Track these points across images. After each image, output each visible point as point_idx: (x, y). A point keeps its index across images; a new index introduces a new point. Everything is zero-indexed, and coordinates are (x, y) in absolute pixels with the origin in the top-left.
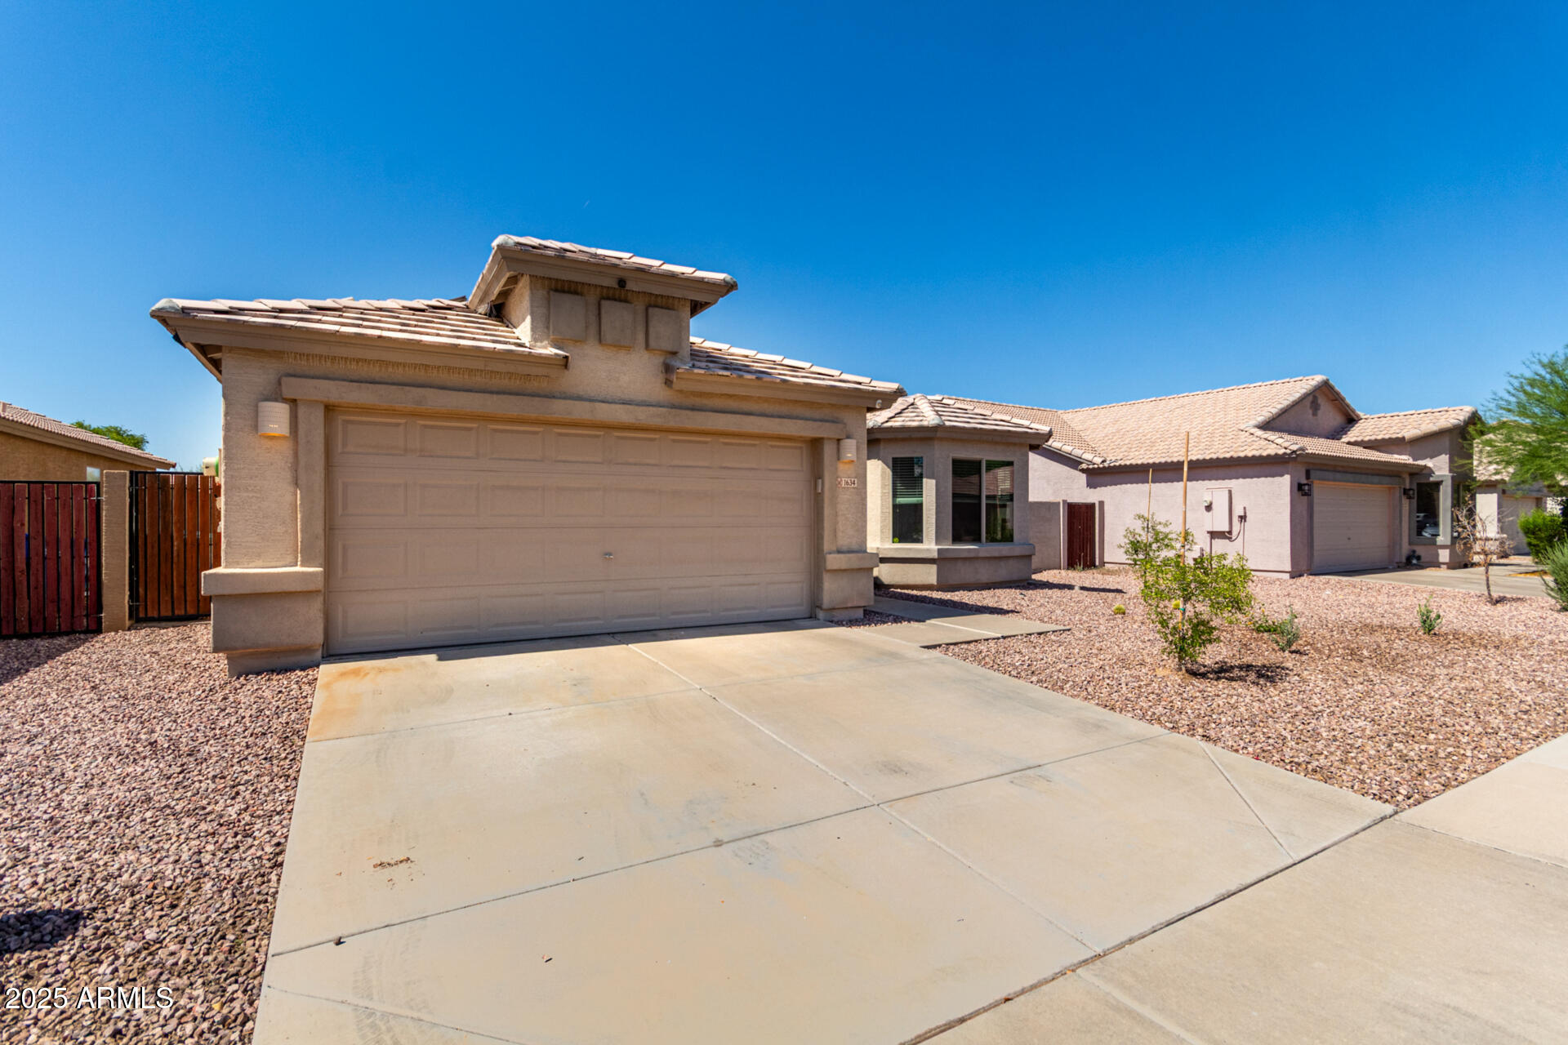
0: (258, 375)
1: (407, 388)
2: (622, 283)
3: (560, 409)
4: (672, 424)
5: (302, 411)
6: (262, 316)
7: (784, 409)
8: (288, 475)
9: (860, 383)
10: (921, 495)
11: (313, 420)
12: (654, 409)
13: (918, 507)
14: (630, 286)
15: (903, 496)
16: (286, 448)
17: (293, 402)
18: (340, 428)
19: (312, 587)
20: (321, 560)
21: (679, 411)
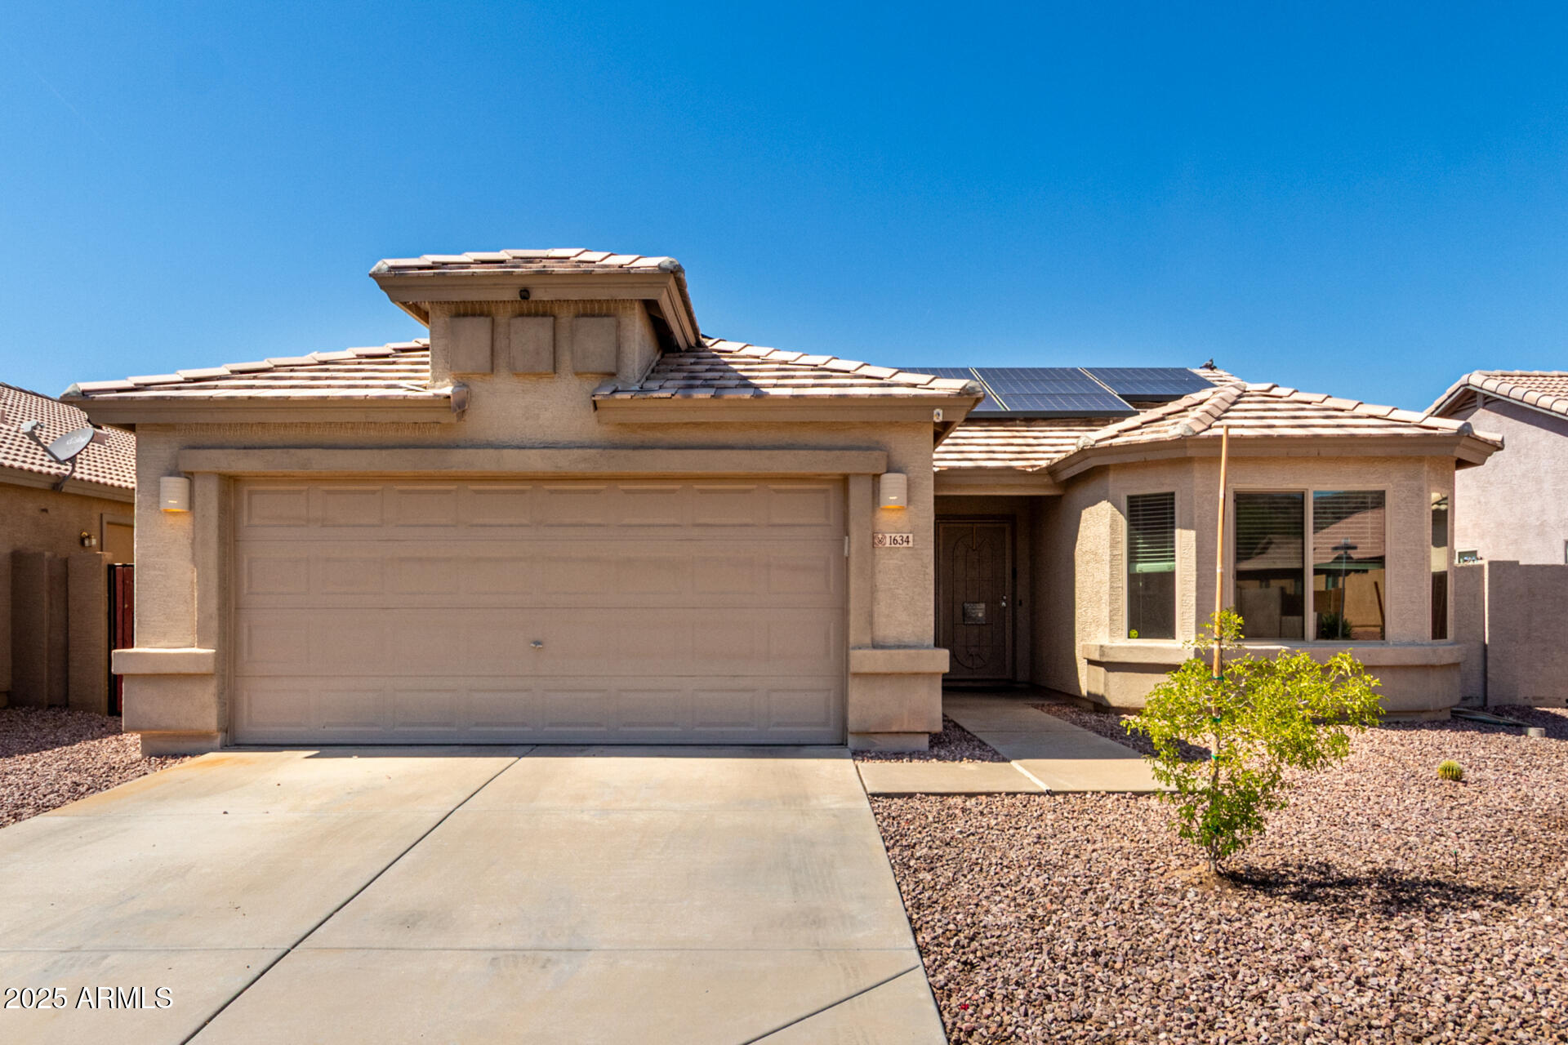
0: (164, 449)
1: (292, 451)
2: (525, 294)
3: (460, 461)
4: (606, 469)
5: (198, 483)
6: (166, 389)
7: (785, 436)
8: (188, 552)
9: (914, 386)
10: (1172, 558)
11: (209, 492)
12: (580, 451)
13: (1166, 580)
14: (538, 295)
15: (1147, 559)
16: (185, 522)
17: (190, 476)
18: (246, 497)
19: (204, 670)
20: (215, 641)
21: (614, 452)
